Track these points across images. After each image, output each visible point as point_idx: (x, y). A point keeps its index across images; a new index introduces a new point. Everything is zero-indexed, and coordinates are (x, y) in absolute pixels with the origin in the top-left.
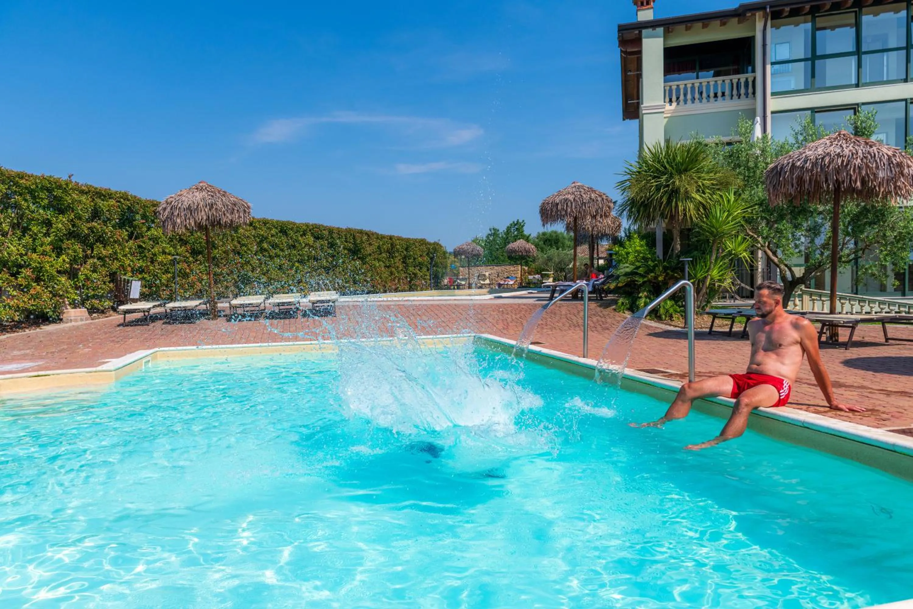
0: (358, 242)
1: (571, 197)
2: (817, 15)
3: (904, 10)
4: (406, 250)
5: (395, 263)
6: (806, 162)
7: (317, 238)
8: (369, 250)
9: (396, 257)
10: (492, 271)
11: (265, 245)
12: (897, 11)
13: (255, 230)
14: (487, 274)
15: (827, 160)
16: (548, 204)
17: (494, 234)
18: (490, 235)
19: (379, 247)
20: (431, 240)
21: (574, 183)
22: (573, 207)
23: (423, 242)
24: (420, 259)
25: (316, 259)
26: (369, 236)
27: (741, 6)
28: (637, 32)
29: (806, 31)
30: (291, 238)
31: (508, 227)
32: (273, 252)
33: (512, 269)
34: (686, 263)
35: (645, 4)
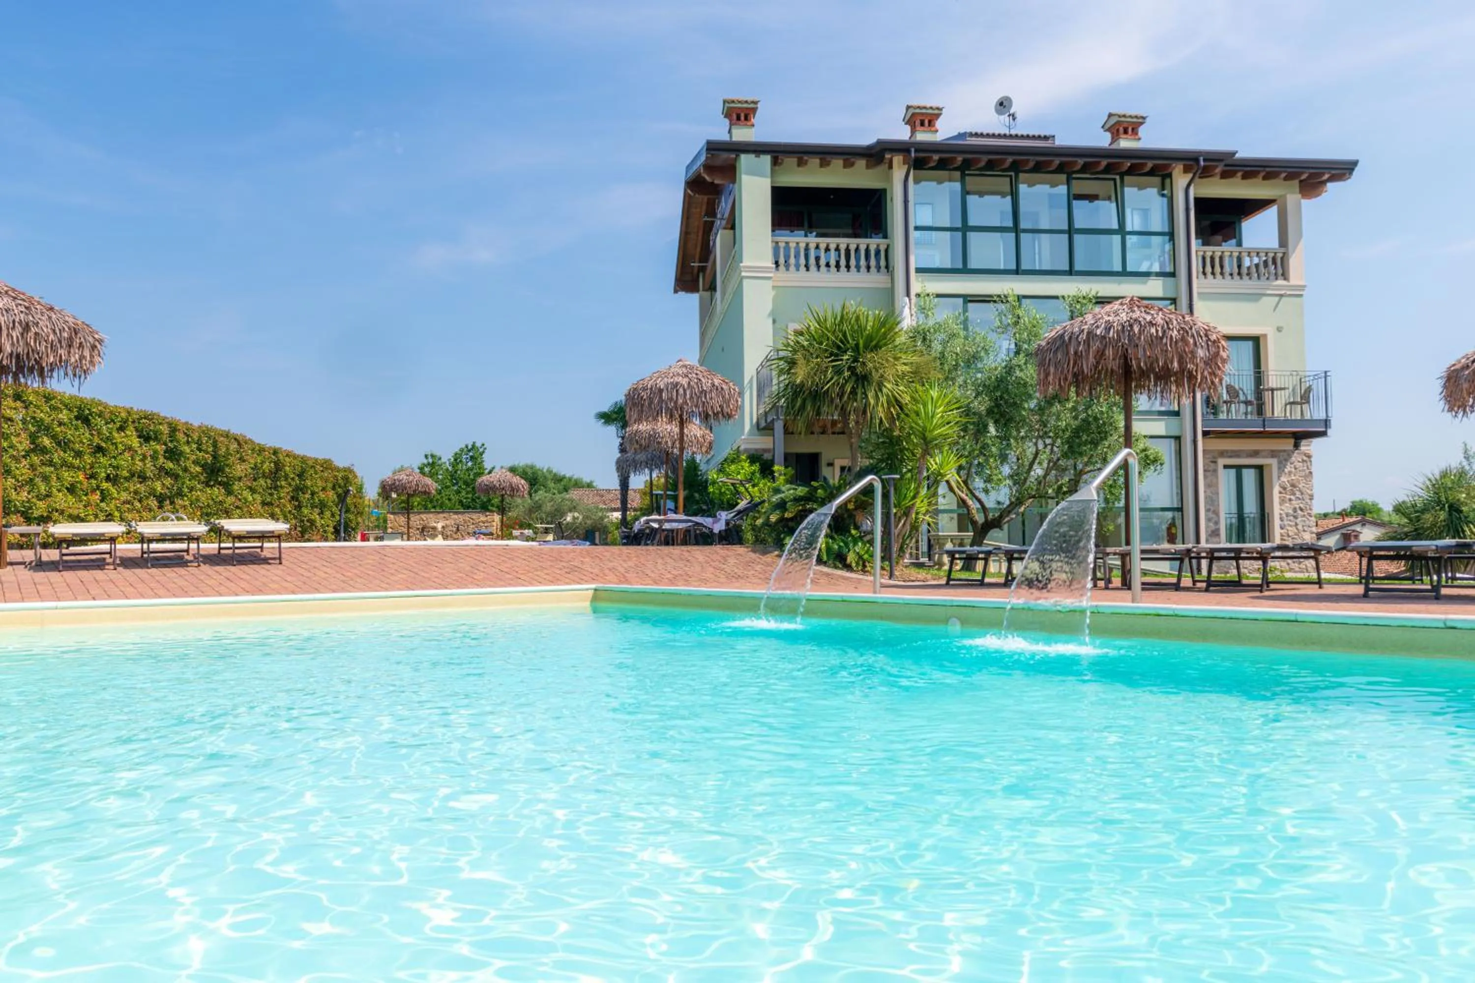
0: (222, 451)
1: (685, 382)
2: (967, 172)
3: (1062, 184)
4: (300, 476)
5: (280, 498)
6: (1108, 329)
7: (146, 438)
8: (239, 469)
9: (282, 487)
10: (448, 522)
11: (46, 441)
12: (1054, 185)
13: (26, 408)
14: (439, 526)
15: (1136, 329)
16: (644, 389)
17: (432, 465)
18: (426, 466)
19: (255, 468)
20: (340, 462)
21: (680, 360)
22: (688, 396)
23: (327, 465)
24: (322, 495)
25: (143, 478)
26: (239, 444)
27: (880, 142)
28: (733, 156)
29: (952, 193)
30: (99, 433)
31: (456, 454)
32: (57, 456)
33: (483, 518)
34: (892, 482)
35: (742, 118)
